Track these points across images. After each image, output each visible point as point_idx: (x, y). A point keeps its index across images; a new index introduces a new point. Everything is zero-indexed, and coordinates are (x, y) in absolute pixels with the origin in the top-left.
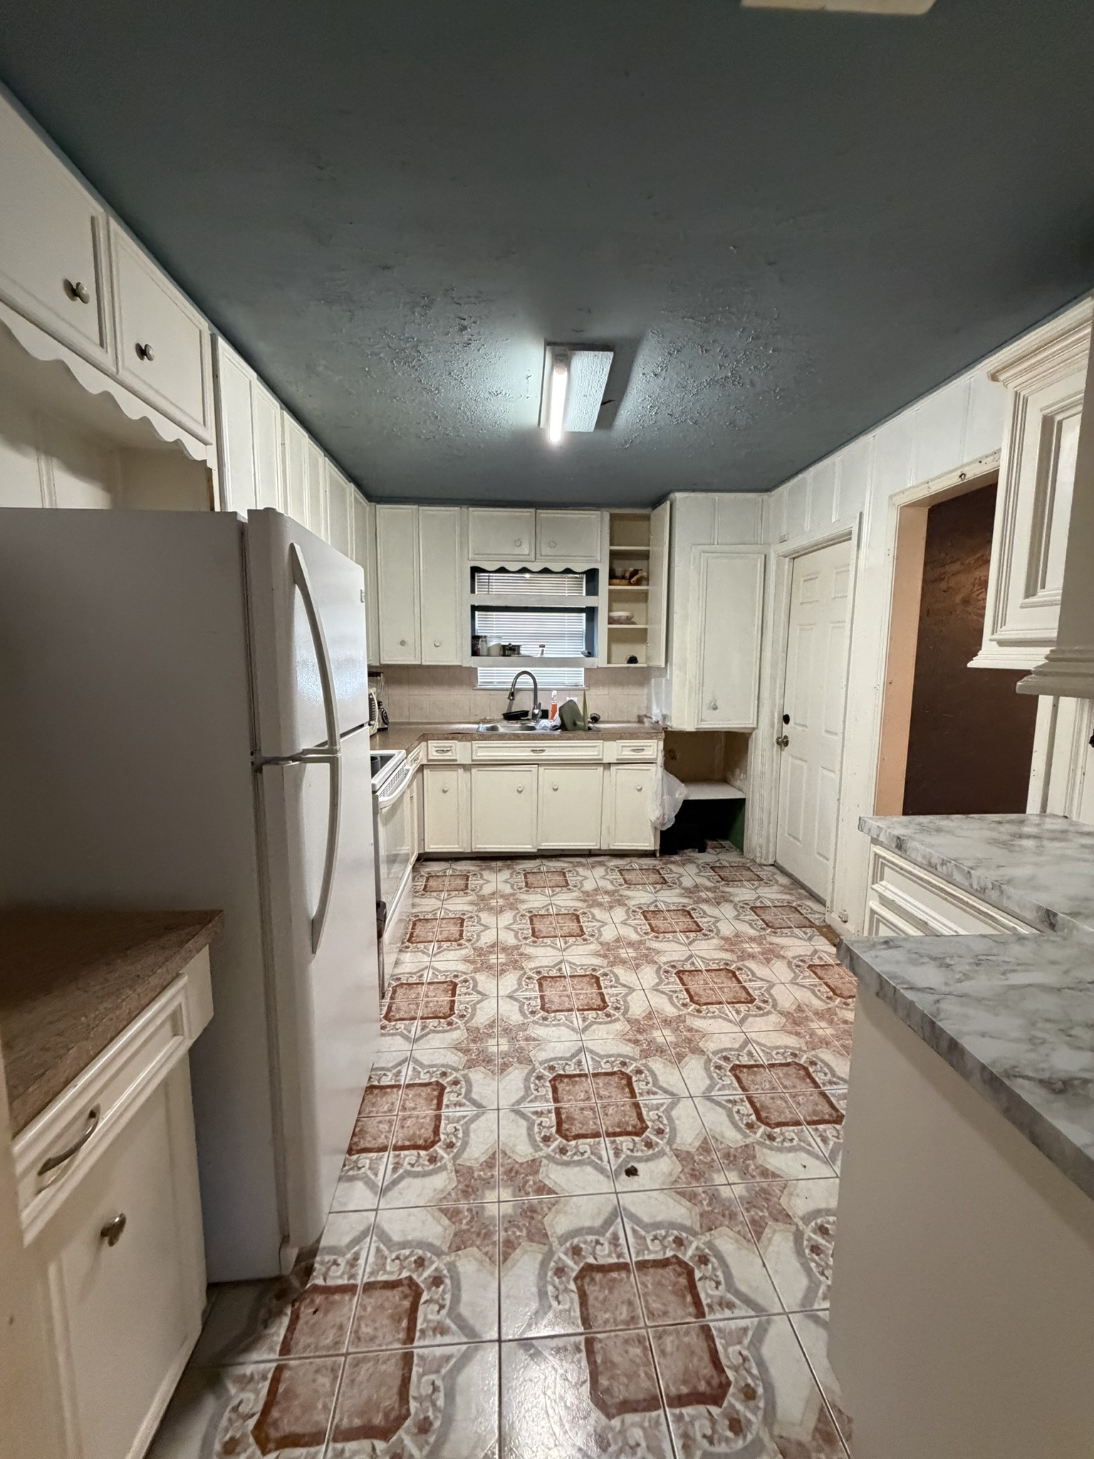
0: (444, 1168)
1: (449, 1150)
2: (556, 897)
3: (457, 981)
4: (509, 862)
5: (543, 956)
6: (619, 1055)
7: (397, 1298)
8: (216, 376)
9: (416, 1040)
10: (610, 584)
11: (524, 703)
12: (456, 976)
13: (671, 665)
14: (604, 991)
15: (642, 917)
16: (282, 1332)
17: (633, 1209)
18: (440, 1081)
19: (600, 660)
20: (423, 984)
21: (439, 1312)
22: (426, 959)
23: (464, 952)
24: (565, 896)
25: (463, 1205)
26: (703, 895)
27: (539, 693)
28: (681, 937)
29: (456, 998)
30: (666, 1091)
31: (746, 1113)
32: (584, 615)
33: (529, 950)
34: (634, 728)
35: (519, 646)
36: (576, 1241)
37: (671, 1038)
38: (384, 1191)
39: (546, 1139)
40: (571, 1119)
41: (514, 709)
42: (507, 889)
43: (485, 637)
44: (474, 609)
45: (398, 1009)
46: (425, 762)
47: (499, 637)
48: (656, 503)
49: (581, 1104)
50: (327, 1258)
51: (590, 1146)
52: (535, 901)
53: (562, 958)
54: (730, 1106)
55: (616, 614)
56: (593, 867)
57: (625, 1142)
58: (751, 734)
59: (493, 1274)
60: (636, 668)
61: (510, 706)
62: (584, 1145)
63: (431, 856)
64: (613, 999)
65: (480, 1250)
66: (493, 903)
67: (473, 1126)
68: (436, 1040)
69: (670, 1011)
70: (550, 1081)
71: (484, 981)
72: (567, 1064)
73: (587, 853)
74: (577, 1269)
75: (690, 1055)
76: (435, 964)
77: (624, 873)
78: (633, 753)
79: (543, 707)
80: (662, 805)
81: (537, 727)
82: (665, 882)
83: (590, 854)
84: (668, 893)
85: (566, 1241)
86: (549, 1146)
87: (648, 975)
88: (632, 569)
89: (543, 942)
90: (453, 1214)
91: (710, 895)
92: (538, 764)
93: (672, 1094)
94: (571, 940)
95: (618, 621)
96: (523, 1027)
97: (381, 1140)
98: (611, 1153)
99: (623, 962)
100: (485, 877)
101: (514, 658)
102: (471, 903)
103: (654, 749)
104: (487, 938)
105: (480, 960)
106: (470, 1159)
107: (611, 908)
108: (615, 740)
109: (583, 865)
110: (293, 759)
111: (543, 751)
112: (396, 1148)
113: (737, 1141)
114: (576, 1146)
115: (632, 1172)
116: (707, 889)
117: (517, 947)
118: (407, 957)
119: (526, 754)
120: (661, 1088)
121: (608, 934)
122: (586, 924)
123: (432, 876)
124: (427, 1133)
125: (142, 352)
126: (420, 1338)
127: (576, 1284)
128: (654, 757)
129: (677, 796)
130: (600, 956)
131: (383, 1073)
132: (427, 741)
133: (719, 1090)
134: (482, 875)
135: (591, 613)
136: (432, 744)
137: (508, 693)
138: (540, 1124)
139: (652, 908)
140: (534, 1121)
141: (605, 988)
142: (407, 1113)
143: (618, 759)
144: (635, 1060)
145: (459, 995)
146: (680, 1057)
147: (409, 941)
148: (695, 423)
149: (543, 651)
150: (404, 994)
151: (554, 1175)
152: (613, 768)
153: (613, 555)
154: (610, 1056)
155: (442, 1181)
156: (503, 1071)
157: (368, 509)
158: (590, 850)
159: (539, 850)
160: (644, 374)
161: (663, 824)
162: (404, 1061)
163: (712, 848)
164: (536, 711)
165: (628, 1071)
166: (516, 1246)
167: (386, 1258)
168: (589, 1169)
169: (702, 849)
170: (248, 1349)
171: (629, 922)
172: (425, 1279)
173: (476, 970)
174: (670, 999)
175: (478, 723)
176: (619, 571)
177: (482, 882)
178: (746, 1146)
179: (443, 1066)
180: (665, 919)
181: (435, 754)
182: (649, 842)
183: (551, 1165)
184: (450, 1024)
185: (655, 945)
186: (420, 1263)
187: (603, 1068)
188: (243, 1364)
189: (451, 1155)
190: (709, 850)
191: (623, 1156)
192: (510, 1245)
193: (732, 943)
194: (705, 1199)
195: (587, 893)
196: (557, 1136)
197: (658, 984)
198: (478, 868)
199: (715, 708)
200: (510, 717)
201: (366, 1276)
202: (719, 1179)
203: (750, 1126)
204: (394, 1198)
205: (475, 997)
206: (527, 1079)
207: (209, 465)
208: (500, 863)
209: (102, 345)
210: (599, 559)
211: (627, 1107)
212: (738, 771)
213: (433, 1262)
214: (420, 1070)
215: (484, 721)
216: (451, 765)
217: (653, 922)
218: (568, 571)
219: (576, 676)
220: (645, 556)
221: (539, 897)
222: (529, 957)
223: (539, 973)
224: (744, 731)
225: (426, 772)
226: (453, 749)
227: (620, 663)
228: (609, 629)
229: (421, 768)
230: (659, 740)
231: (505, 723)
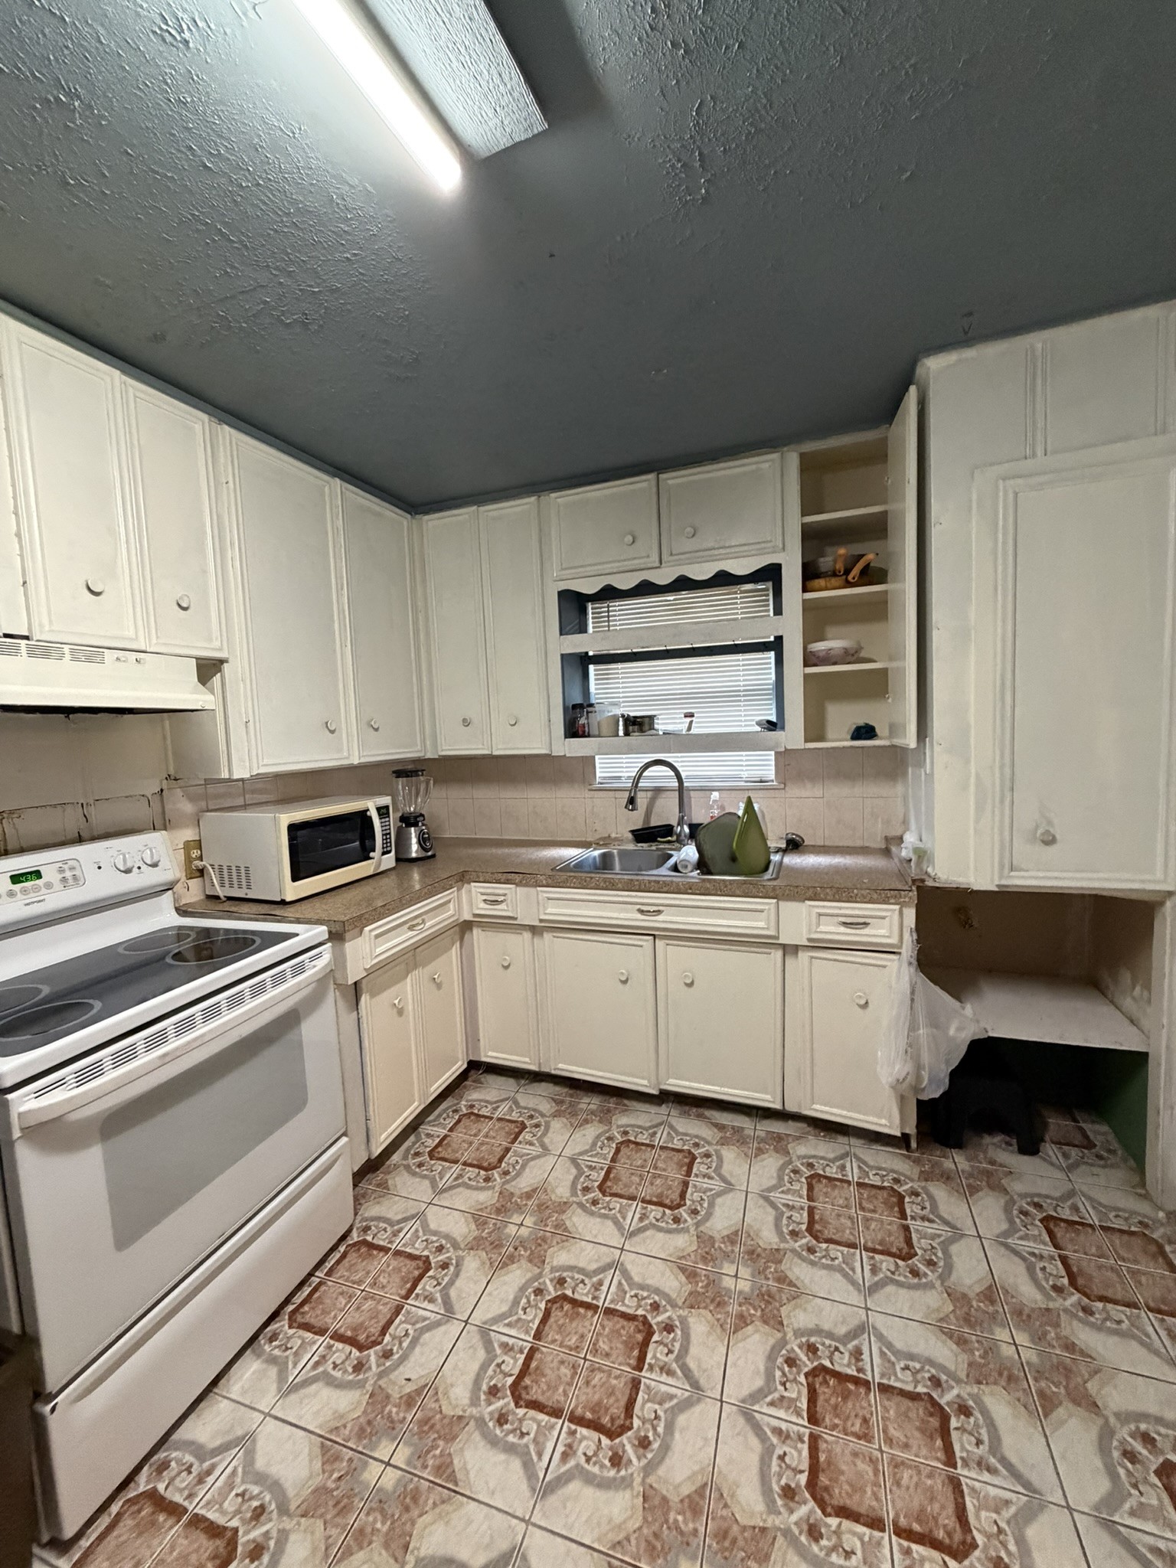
2: (637, 1243)
4: (610, 1104)
10: (805, 590)
11: (667, 812)
13: (931, 744)
15: (804, 1402)
19: (793, 735)
20: (181, 1515)
24: (657, 1244)
26: (1004, 1342)
27: (686, 796)
32: (770, 654)
35: (651, 718)
41: (647, 824)
42: (563, 1186)
43: (601, 704)
46: (469, 916)
47: (621, 704)
52: (590, 1245)
53: (521, 1527)
55: (819, 646)
56: (757, 1156)
58: (1162, 904)
60: (877, 747)
63: (493, 1067)
66: (512, 1226)
73: (762, 1112)
76: (262, 1436)
77: (819, 1188)
78: (842, 929)
79: (692, 820)
80: (912, 1049)
82: (908, 1252)
83: (765, 1113)
84: (905, 1303)
88: (846, 555)
89: (519, 1425)
91: (1025, 1347)
92: (653, 935)
94: (585, 1446)
95: (827, 659)
100: (550, 1136)
101: (636, 739)
102: (476, 1216)
103: (894, 923)
104: (424, 1360)
105: (350, 1457)
107: (741, 1325)
108: (805, 899)
109: (741, 1140)
111: (659, 912)
116: (1020, 1318)
119: (628, 916)
121: (685, 1455)
122: (652, 1381)
128: (894, 940)
129: (952, 1032)
132: (468, 883)
134: (546, 1132)
135: (778, 648)
136: (478, 888)
137: (626, 795)
139: (842, 1362)
143: (809, 940)
147: (293, 1312)
149: (691, 722)
152: (804, 956)
153: (814, 539)
157: (404, 524)
158: (764, 1108)
161: (919, 1090)
163: (1059, 1146)
164: (679, 829)
169: (1030, 1147)
171: (762, 1408)
175: (584, 846)
176: (826, 562)
177: (536, 1150)
180: (867, 1434)
181: (482, 905)
182: (888, 1120)
190: (1049, 1149)
195: (707, 1247)
198: (550, 1109)
199: (1049, 841)
200: (641, 836)
210: (779, 545)
212: (1126, 977)
215: (598, 844)
216: (507, 925)
217: (828, 1443)
218: (724, 578)
220: (878, 524)
221: (606, 1232)
224: (1145, 897)
225: (475, 931)
226: (509, 897)
227: (838, 738)
228: (806, 677)
229: (466, 927)
230: (903, 905)
231: (631, 847)
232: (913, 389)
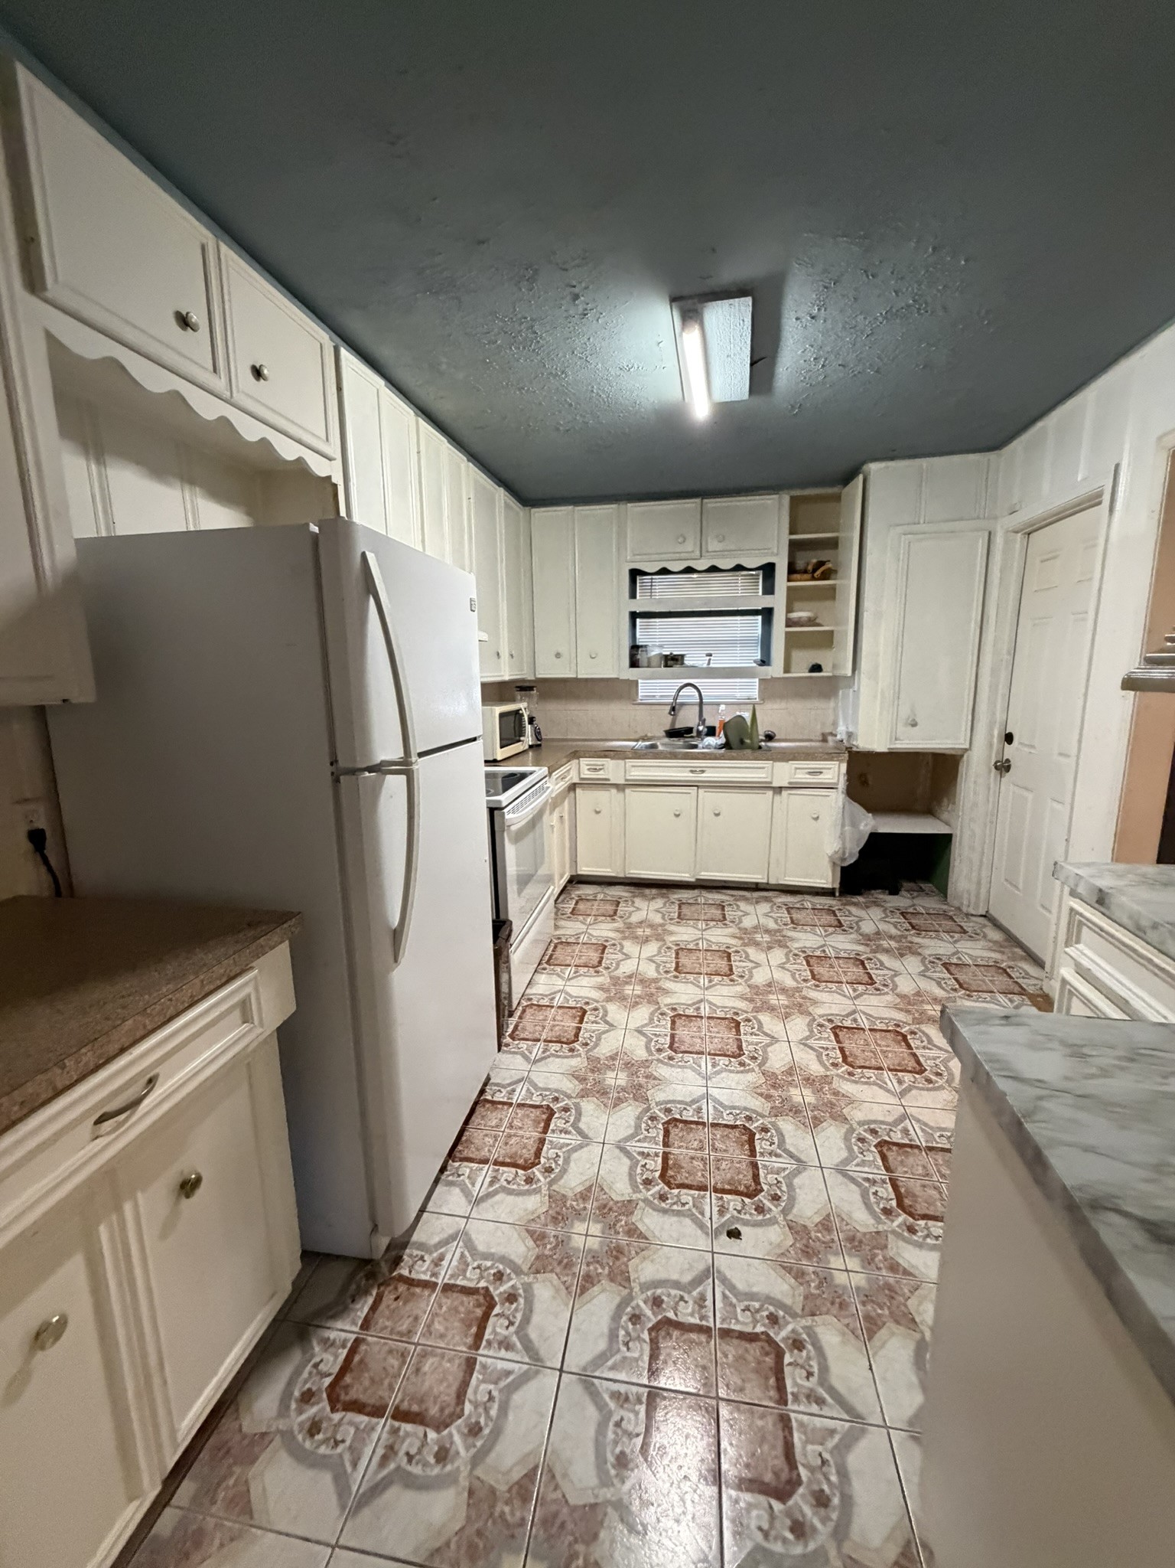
0: (538, 1191)
1: (547, 1174)
2: (709, 932)
3: (586, 1008)
4: (664, 891)
5: (683, 993)
6: (746, 1109)
7: (471, 1304)
8: (339, 389)
9: (535, 1062)
10: (789, 580)
11: (688, 718)
12: (587, 1003)
13: (860, 673)
14: (743, 1037)
15: (805, 963)
16: (366, 1310)
17: (728, 1274)
18: (551, 1105)
19: (776, 669)
20: (552, 1007)
21: (507, 1327)
22: (560, 982)
23: (600, 979)
24: (719, 931)
25: (551, 1230)
26: (885, 943)
27: (704, 707)
28: (847, 989)
29: (584, 1026)
30: (791, 1156)
31: (885, 1196)
32: (760, 618)
33: (669, 985)
34: (816, 748)
35: (682, 656)
36: (659, 1291)
37: (810, 1098)
38: (478, 1201)
39: (648, 1182)
40: (678, 1167)
41: (678, 726)
42: (657, 919)
43: (646, 646)
44: (634, 616)
45: (524, 1029)
46: (576, 780)
47: (661, 646)
48: (847, 478)
49: (692, 1153)
50: (415, 1252)
51: (693, 1198)
52: (685, 934)
53: (702, 997)
54: (867, 1185)
55: (794, 615)
56: (757, 902)
57: (733, 1202)
58: (962, 756)
59: (567, 1305)
60: (823, 677)
61: (673, 722)
62: (687, 1196)
63: (583, 879)
64: (751, 1048)
65: (559, 1278)
66: (640, 932)
67: (575, 1156)
68: (557, 1065)
69: (816, 1069)
70: (663, 1124)
71: (615, 1012)
72: (685, 1109)
73: (754, 886)
74: (654, 1320)
75: (830, 1121)
76: (568, 989)
77: (792, 911)
78: (808, 776)
79: (709, 723)
80: (842, 836)
81: (700, 746)
82: (840, 925)
83: (756, 887)
84: (841, 938)
85: (648, 1289)
86: (649, 1190)
87: (798, 1026)
88: (814, 561)
89: (685, 978)
90: (539, 1238)
91: (893, 944)
92: (697, 786)
93: (799, 1160)
94: (717, 979)
95: (798, 623)
96: (646, 1064)
97: (484, 1153)
98: (715, 1209)
99: (772, 1009)
100: (636, 905)
101: (676, 669)
102: (617, 930)
103: (835, 772)
104: (627, 967)
105: (615, 991)
106: (565, 1187)
107: (770, 948)
108: (787, 760)
109: (746, 899)
110: (370, 769)
111: (703, 772)
112: (496, 1163)
113: (867, 1226)
114: (678, 1196)
115: (734, 1234)
116: (891, 937)
117: (656, 981)
118: (542, 978)
119: (685, 775)
120: (786, 1151)
121: (760, 977)
122: (737, 963)
123: (582, 899)
124: (528, 1154)
125: (257, 373)
126: (485, 1347)
127: (650, 1334)
128: (835, 781)
129: (862, 827)
130: (746, 999)
131: (497, 1088)
132: (578, 758)
133: (857, 1165)
134: (633, 902)
135: (767, 614)
136: (584, 761)
137: (669, 707)
138: (644, 1166)
139: (818, 953)
140: (638, 1161)
141: (745, 1034)
142: (513, 1132)
143: (790, 783)
144: (763, 1116)
145: (587, 1022)
146: (817, 1121)
147: (548, 962)
148: (877, 371)
149: (710, 660)
150: (532, 1015)
151: (649, 1221)
152: (785, 793)
153: (795, 547)
154: (734, 1108)
155: (535, 1204)
156: (615, 1105)
157: (521, 514)
158: (757, 884)
159: (698, 880)
160: (797, 319)
161: (843, 859)
162: (520, 1081)
163: (908, 891)
164: (701, 728)
165: (752, 1127)
166: (595, 1282)
167: (468, 1265)
168: (687, 1221)
169: (895, 891)
170: (334, 1317)
171: (787, 966)
172: (501, 1293)
173: (609, 1000)
174: (819, 1056)
175: (637, 740)
176: (800, 564)
177: (632, 909)
178: (878, 1233)
179: (556, 1091)
180: (832, 966)
181: (587, 772)
182: (826, 878)
183: (647, 1208)
184: (572, 1050)
185: (813, 994)
186: (499, 1276)
187: (724, 1119)
188: (329, 1328)
189: (548, 1179)
190: (903, 893)
191: (728, 1216)
192: (589, 1281)
193: (907, 1003)
194: (813, 1281)
195: (745, 931)
196: (660, 1181)
197: (807, 1038)
198: (630, 895)
199: (914, 725)
200: (673, 733)
201: (447, 1277)
202: (836, 1262)
203: (887, 1212)
204: (486, 1210)
205: (603, 1027)
206: (639, 1118)
207: (334, 480)
208: (654, 891)
209: (215, 371)
210: (775, 551)
211: (744, 1166)
212: (945, 800)
213: (510, 1279)
214: (534, 1091)
215: (644, 739)
216: (603, 785)
217: (817, 969)
218: (739, 568)
219: (750, 689)
220: (833, 544)
221: (691, 930)
222: (666, 992)
223: (674, 1009)
224: (953, 752)
225: (578, 791)
226: (606, 767)
227: (801, 672)
228: (787, 633)
229: (573, 787)
230: (841, 761)
231: (667, 740)
232: (861, 477)
